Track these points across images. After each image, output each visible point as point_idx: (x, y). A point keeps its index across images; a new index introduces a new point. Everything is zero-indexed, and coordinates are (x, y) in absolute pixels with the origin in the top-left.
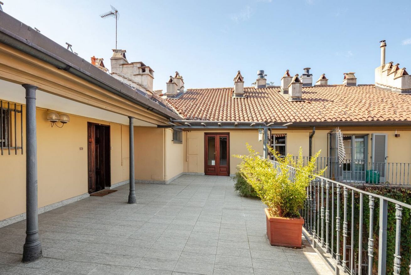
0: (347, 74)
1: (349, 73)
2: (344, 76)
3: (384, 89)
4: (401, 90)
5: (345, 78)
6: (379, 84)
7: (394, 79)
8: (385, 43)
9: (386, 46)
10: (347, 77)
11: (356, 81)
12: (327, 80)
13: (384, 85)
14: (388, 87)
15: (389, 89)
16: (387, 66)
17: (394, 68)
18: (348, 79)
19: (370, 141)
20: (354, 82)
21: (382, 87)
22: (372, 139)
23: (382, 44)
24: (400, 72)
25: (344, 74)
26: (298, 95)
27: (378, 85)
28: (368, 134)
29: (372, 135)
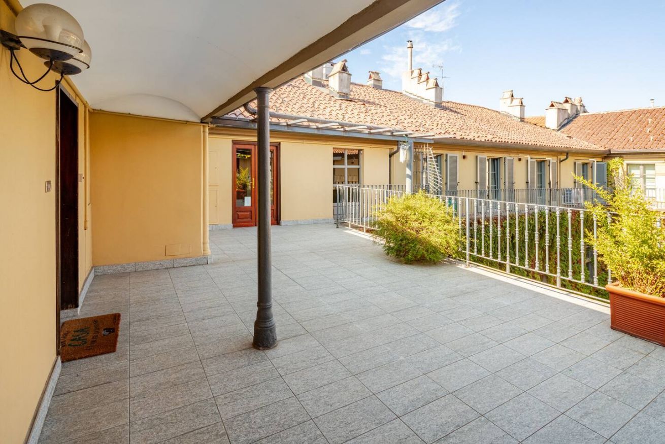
0: (373, 73)
1: (374, 72)
2: (369, 74)
3: (415, 100)
4: (434, 104)
5: (370, 77)
6: (408, 92)
7: (427, 89)
8: (412, 44)
9: (412, 47)
10: (373, 76)
11: (382, 84)
12: (350, 75)
13: (415, 94)
14: (418, 97)
15: (420, 100)
16: (416, 73)
17: (424, 78)
18: (375, 80)
19: (444, 163)
20: (380, 85)
21: (412, 96)
22: (446, 160)
23: (409, 44)
24: (432, 83)
25: (370, 72)
26: (345, 91)
27: (406, 94)
28: (442, 154)
29: (446, 155)
